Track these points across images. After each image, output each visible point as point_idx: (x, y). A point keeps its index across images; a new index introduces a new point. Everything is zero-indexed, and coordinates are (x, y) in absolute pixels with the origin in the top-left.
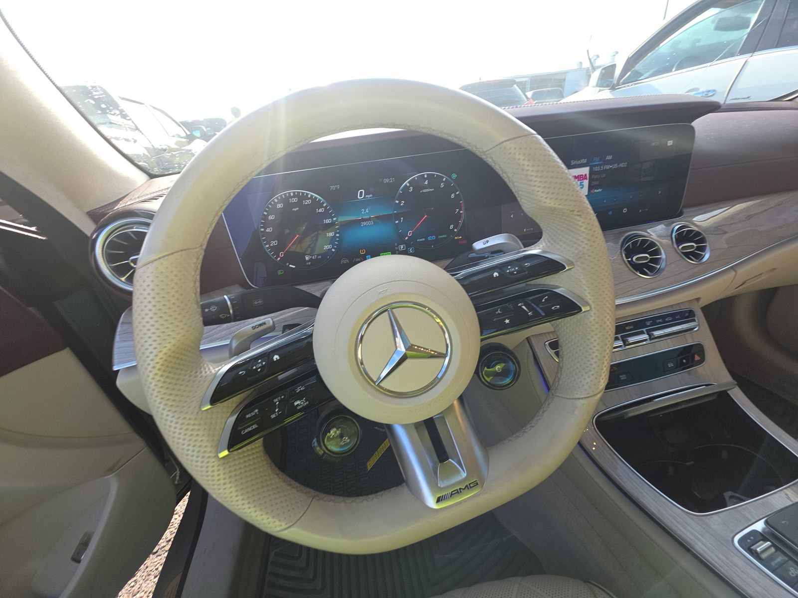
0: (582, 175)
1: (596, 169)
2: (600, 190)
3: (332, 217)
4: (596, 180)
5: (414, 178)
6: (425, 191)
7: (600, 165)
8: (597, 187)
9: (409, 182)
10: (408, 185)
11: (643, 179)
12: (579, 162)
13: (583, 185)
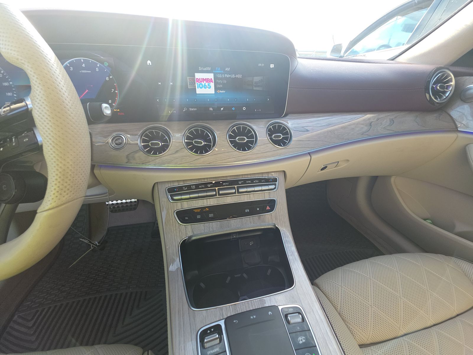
0: (209, 79)
1: (220, 76)
2: (223, 92)
3: (9, 82)
4: (220, 84)
5: (73, 60)
6: (83, 71)
7: (222, 74)
8: (221, 89)
9: (69, 63)
10: (68, 65)
11: (255, 88)
12: (205, 69)
13: (210, 86)
